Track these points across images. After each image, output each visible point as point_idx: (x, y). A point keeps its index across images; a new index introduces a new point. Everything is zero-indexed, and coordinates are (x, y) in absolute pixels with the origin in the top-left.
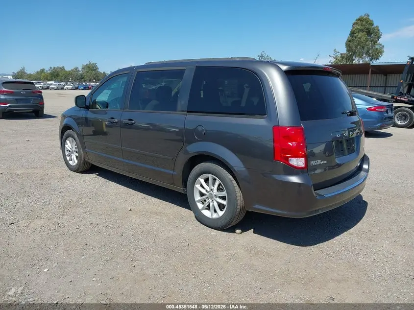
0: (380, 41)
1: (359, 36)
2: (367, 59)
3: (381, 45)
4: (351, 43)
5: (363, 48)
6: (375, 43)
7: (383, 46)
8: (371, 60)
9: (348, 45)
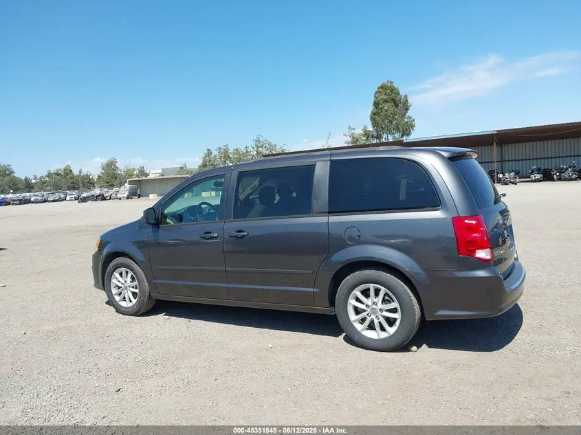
0: (409, 114)
1: (385, 108)
2: (397, 135)
3: (410, 118)
4: (376, 117)
5: (391, 122)
6: (403, 115)
7: (414, 120)
8: (402, 136)
9: (373, 119)
